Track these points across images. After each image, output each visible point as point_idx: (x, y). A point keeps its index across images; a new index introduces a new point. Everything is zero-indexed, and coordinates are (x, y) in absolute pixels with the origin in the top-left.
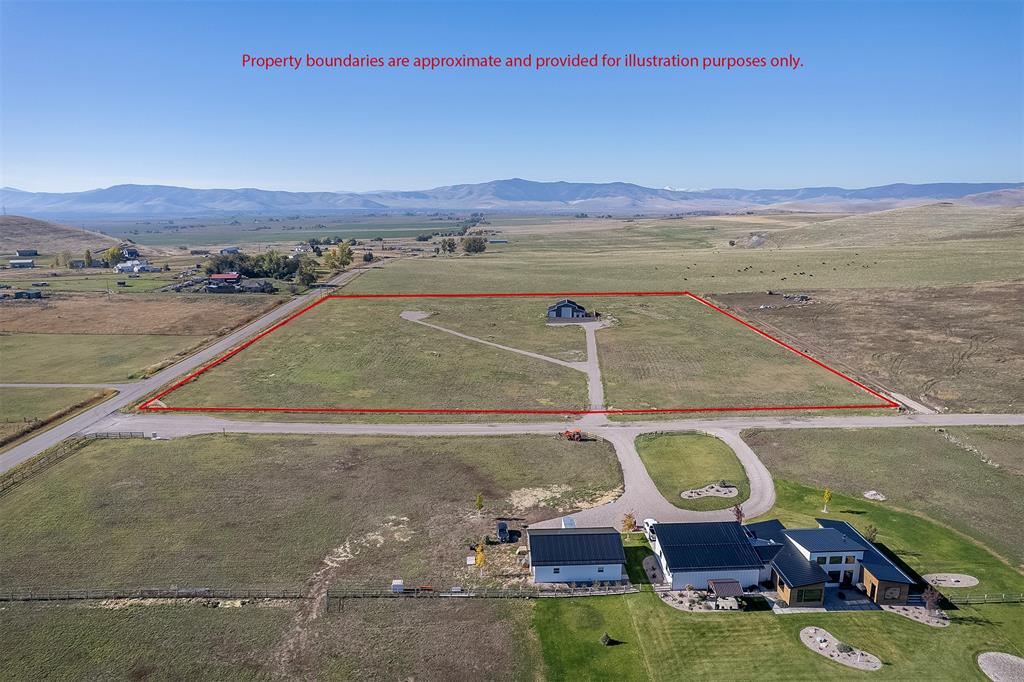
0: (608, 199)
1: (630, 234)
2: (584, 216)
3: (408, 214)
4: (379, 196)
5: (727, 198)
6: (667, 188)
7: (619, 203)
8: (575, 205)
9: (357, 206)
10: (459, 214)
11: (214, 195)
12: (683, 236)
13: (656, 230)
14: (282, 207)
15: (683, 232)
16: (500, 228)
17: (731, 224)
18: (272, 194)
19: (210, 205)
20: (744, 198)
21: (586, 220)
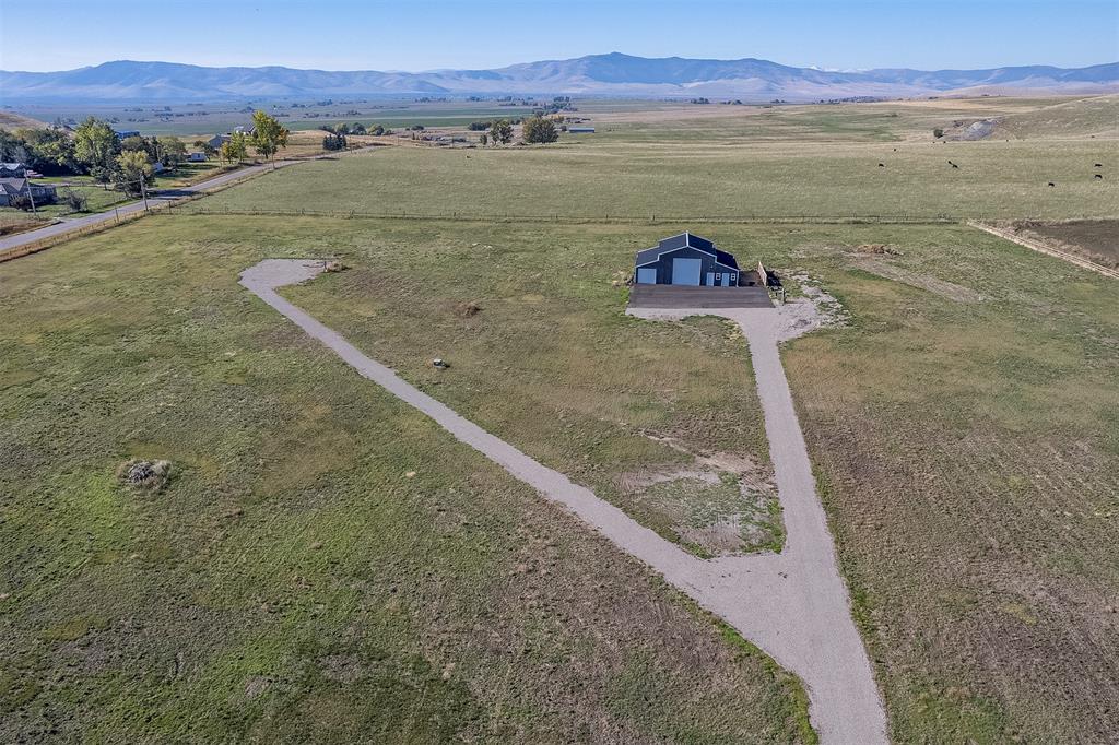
0: (735, 82)
1: (770, 121)
2: (704, 102)
3: (473, 99)
4: (438, 76)
5: (893, 81)
6: (814, 67)
7: (749, 87)
8: (692, 88)
9: (410, 90)
10: (536, 100)
11: (230, 75)
12: (851, 125)
13: (810, 118)
14: (314, 91)
15: (850, 120)
16: (589, 115)
17: (917, 110)
18: (303, 75)
19: (227, 88)
20: (917, 81)
21: (706, 106)
